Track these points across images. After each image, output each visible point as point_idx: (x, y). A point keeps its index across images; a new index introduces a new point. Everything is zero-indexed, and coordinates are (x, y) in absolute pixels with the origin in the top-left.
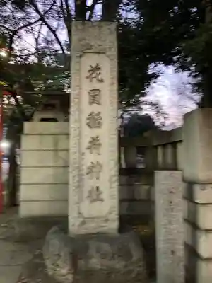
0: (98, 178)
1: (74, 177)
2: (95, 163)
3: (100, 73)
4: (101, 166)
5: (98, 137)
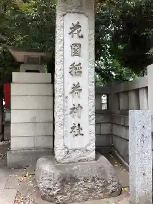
0: (79, 117)
2: (77, 105)
3: (80, 30)
4: (81, 107)
5: (78, 83)
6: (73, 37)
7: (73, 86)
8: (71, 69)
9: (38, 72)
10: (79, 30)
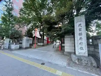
1: (77, 45)
2: (81, 42)
3: (81, 25)
5: (81, 37)
6: (79, 27)
8: (79, 34)
9: (70, 35)
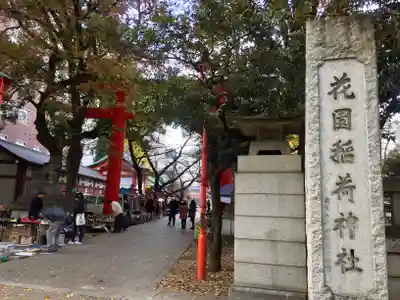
0: (352, 237)
1: (314, 232)
3: (349, 86)
4: (356, 218)
5: (348, 175)
6: (336, 98)
7: (339, 180)
8: (333, 151)
9: (278, 153)
10: (346, 85)
